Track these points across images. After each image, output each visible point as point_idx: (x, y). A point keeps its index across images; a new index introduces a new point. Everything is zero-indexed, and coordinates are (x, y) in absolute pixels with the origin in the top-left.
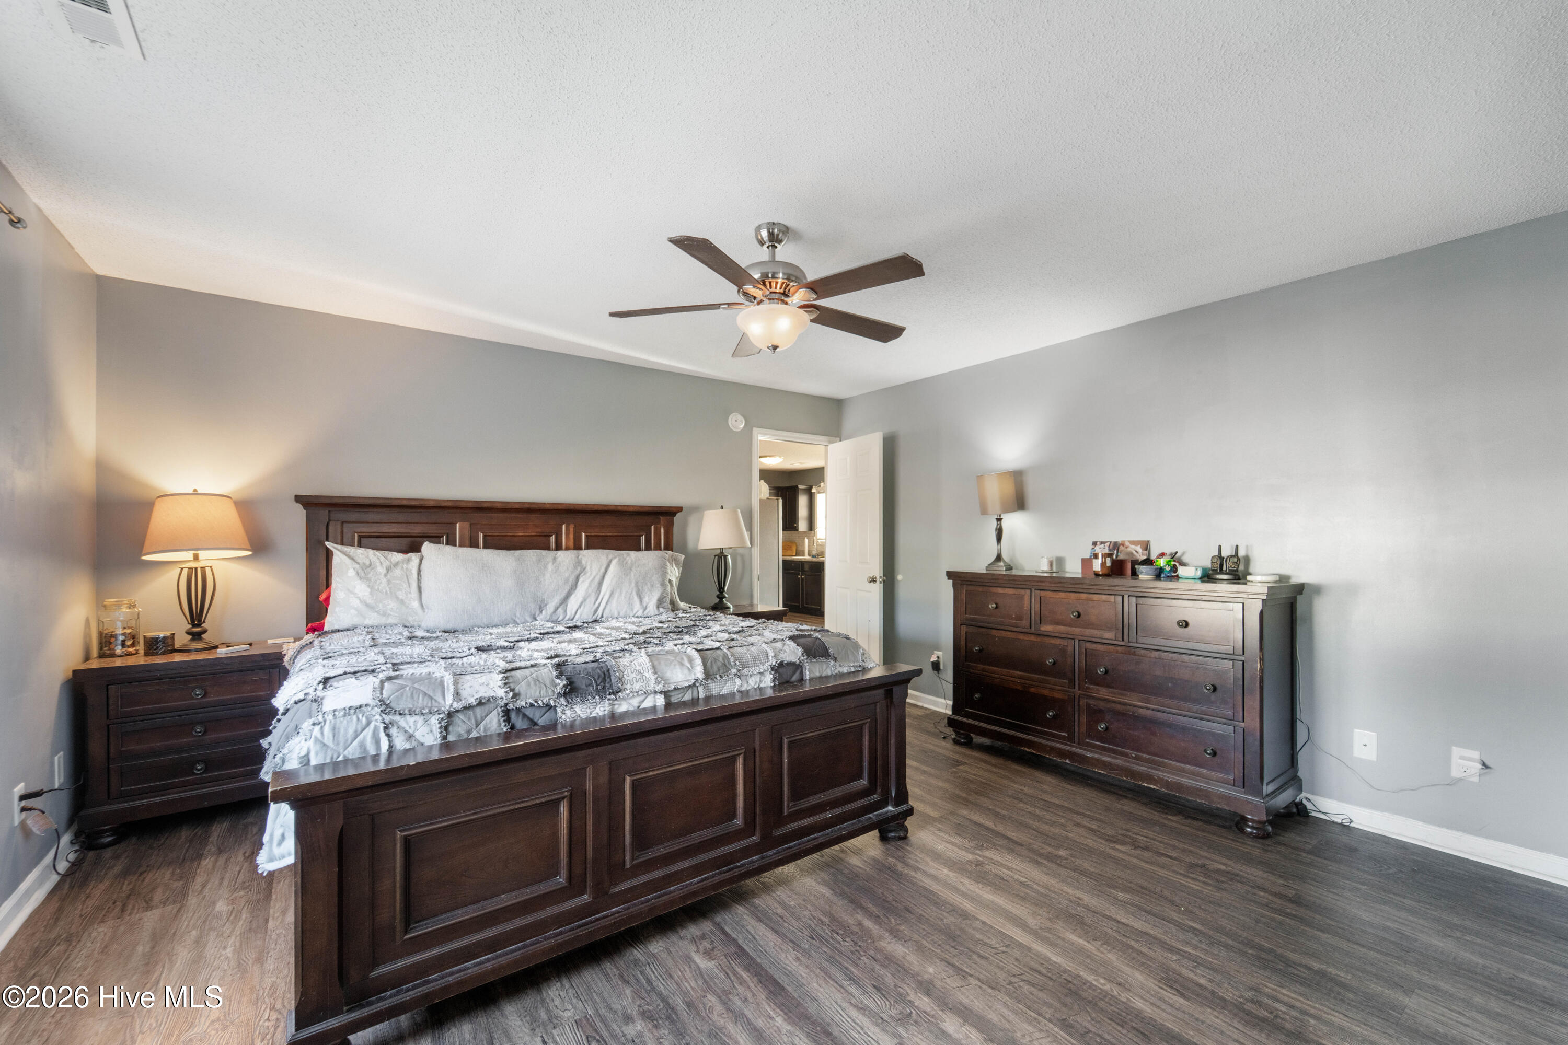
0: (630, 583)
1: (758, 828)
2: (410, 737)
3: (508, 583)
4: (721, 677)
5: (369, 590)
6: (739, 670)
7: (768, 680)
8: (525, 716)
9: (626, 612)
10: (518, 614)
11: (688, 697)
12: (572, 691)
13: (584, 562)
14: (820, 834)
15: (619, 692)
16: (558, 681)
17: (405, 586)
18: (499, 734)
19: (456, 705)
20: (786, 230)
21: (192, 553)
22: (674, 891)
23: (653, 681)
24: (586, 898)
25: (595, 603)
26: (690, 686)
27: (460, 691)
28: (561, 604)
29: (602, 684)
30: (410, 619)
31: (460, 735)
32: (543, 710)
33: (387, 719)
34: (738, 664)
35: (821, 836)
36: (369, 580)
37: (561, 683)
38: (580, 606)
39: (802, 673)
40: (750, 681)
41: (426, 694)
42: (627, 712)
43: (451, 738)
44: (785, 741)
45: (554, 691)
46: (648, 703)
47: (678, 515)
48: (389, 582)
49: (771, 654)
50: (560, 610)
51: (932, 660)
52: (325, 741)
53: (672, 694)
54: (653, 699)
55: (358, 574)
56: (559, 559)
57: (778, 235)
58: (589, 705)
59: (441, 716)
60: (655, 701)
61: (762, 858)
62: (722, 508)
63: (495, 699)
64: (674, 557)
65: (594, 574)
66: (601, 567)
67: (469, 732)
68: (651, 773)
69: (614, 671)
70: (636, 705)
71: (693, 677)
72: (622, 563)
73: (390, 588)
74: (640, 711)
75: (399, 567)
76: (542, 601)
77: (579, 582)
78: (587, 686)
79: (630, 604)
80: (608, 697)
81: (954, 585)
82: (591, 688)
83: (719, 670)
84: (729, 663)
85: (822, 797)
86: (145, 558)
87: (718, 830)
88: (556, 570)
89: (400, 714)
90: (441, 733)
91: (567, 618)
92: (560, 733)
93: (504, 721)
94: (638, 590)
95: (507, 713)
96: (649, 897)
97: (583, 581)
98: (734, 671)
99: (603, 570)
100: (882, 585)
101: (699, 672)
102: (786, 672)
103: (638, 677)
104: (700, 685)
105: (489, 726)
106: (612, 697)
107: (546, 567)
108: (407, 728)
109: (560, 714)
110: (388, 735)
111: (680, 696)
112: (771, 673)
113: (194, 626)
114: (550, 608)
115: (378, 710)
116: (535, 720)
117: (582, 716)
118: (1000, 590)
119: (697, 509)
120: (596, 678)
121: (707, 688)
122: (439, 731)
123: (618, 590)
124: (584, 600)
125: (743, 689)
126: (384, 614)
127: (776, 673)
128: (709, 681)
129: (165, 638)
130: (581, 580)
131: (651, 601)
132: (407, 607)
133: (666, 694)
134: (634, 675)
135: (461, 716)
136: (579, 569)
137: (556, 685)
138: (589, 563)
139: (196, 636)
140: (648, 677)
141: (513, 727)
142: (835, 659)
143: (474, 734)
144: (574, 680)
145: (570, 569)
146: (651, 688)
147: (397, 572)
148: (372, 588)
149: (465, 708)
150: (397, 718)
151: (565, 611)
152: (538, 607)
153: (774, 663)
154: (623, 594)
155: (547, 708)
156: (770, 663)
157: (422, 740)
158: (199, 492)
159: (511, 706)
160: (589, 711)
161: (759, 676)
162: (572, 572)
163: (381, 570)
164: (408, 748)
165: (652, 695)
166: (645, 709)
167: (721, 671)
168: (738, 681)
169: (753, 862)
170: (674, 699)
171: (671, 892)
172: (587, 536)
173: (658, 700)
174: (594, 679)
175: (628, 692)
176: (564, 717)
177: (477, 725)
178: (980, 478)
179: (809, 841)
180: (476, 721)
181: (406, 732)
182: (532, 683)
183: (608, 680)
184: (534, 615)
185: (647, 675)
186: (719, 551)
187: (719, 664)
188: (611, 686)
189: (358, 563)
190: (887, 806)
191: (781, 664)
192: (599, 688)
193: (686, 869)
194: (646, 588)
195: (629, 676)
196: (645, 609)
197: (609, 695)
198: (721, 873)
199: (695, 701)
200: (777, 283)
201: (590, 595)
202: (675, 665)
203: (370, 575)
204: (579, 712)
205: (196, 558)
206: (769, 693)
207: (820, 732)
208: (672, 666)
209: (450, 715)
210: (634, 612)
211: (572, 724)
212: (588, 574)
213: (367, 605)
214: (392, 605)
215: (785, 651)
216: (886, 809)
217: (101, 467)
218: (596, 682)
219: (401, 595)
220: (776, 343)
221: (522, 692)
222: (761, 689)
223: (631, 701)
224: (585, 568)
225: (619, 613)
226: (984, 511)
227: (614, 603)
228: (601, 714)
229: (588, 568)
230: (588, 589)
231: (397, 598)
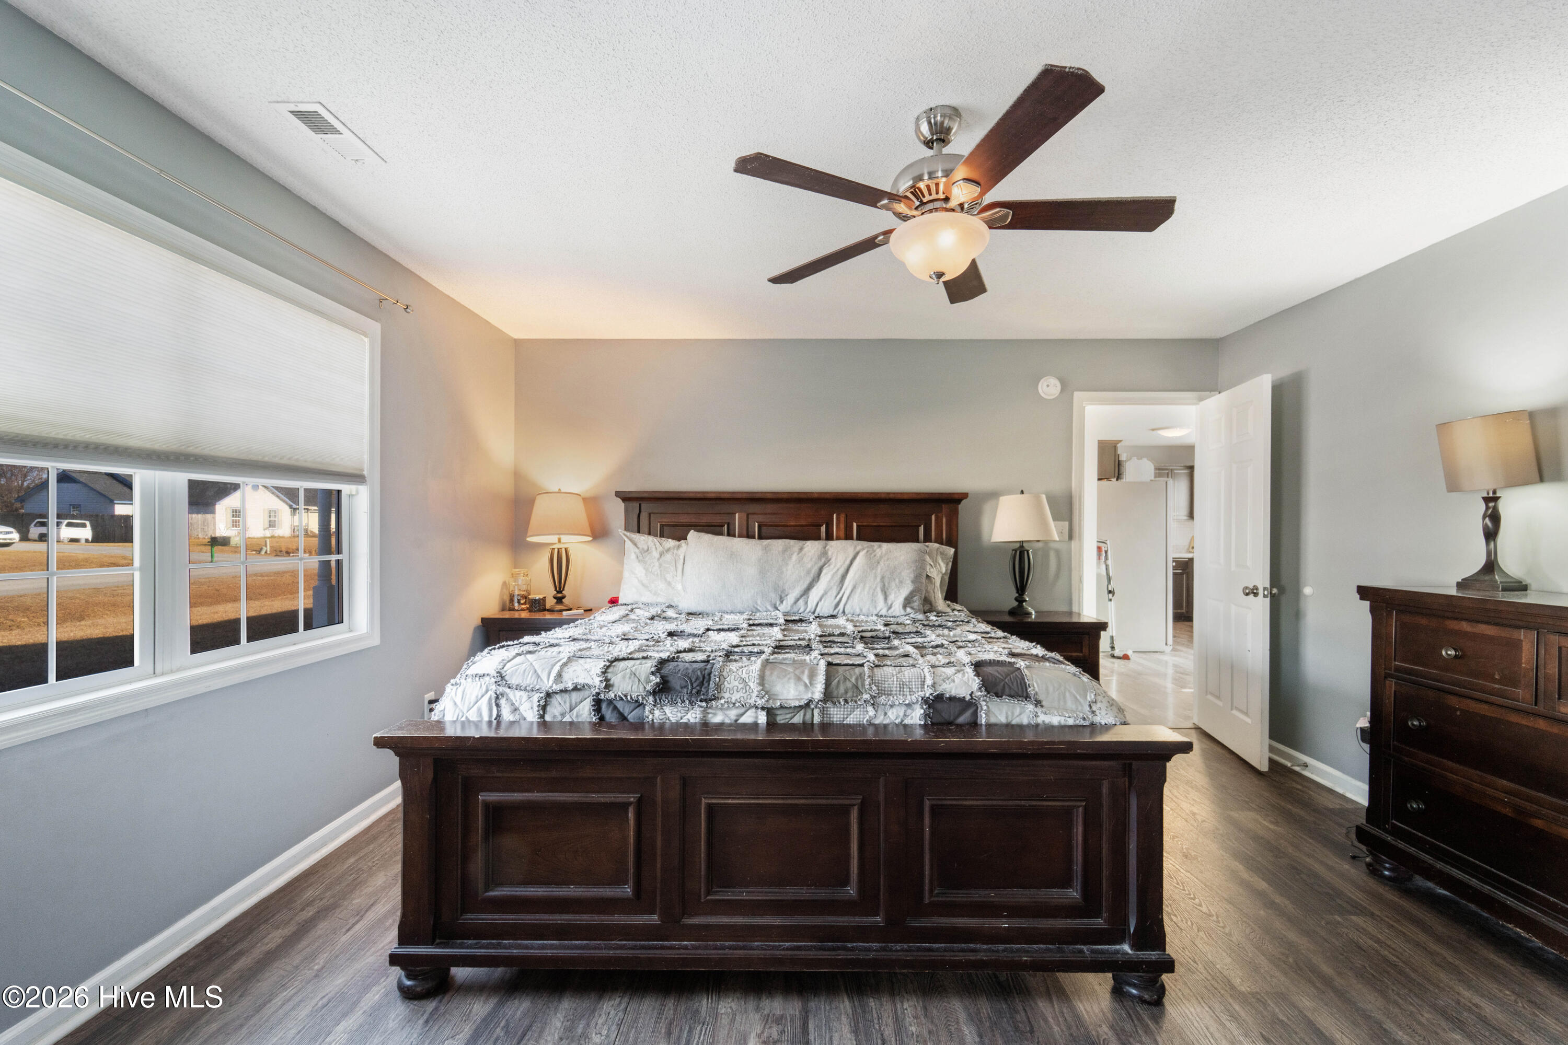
0: (876, 577)
1: (882, 908)
2: (516, 710)
3: (751, 571)
4: (846, 701)
5: (644, 571)
6: (873, 697)
7: (916, 716)
8: (615, 708)
9: (869, 609)
10: (759, 602)
11: (798, 719)
12: (663, 690)
13: (830, 553)
14: (985, 947)
15: (713, 700)
16: (653, 678)
17: (673, 569)
18: (590, 722)
19: (557, 687)
20: (955, 112)
21: (557, 536)
22: (758, 948)
23: (755, 693)
24: (655, 918)
25: (836, 597)
26: (801, 707)
27: (564, 674)
28: (801, 596)
29: (698, 688)
30: (675, 600)
31: (555, 717)
32: (633, 706)
33: (501, 689)
34: (874, 688)
35: (985, 951)
36: (645, 563)
37: (656, 679)
38: (821, 599)
39: (975, 714)
40: (890, 713)
41: (535, 671)
42: (722, 724)
43: (548, 718)
44: (927, 804)
45: (645, 688)
46: (747, 718)
47: (963, 502)
48: (660, 565)
49: (929, 681)
50: (801, 602)
51: (1358, 725)
52: (456, 701)
53: (778, 712)
54: (754, 715)
55: (637, 557)
56: (806, 550)
57: (942, 123)
58: (680, 709)
59: (542, 695)
60: (757, 717)
61: (884, 949)
62: (1022, 492)
63: (589, 686)
64: (941, 550)
65: (838, 565)
66: (846, 559)
67: (563, 715)
68: (730, 801)
69: (715, 676)
70: (734, 718)
71: (809, 696)
72: (869, 556)
73: (661, 571)
74: (737, 726)
75: (670, 553)
76: (783, 591)
77: (822, 574)
78: (682, 688)
79: (874, 601)
80: (699, 703)
81: (1373, 610)
82: (685, 690)
83: (846, 692)
84: (863, 685)
85: (992, 895)
86: (529, 539)
87: (822, 893)
88: (800, 560)
89: (509, 688)
90: (538, 711)
91: (808, 610)
92: (648, 735)
93: (594, 710)
94: (884, 585)
95: (598, 703)
96: (727, 943)
97: (826, 574)
98: (866, 696)
99: (848, 562)
100: (1268, 600)
101: (818, 692)
102: (947, 713)
103: (740, 686)
104: (816, 707)
105: (581, 712)
106: (704, 704)
107: (790, 557)
108: (514, 702)
109: (647, 713)
110: (498, 705)
111: (788, 716)
112: (922, 708)
113: (558, 592)
114: (790, 599)
115: (493, 680)
116: (626, 715)
117: (671, 719)
118: (1466, 626)
119: (994, 495)
120: (693, 680)
121: (823, 712)
122: (537, 709)
123: (862, 585)
124: (825, 593)
125: (877, 722)
126: (656, 594)
127: (929, 707)
128: (829, 705)
129: (539, 600)
130: (824, 571)
131: (898, 598)
132: (673, 588)
133: (770, 712)
134: (736, 683)
135: (558, 696)
136: (823, 560)
137: (648, 681)
138: (835, 554)
139: (559, 600)
140: (752, 687)
141: (602, 718)
142: (1038, 703)
143: (567, 719)
144: (670, 679)
145: (814, 560)
146: (752, 702)
147: (668, 557)
148: (647, 570)
149: (561, 691)
150: (507, 690)
151: (807, 603)
152: (778, 597)
153: (927, 695)
154: (867, 589)
155: (637, 704)
156: (922, 694)
157: (525, 715)
158: (563, 491)
159: (602, 696)
160: (679, 715)
161: (903, 708)
162: (816, 563)
163: (656, 554)
164: (511, 720)
165: (753, 710)
166: (744, 725)
167: (850, 694)
168: (871, 711)
169: (869, 950)
170: (781, 719)
171: (752, 948)
172: (858, 526)
173: (760, 717)
174: (691, 681)
175: (722, 701)
176: (651, 716)
177: (571, 710)
178: (1443, 427)
179: (963, 950)
180: (571, 706)
181: (513, 704)
182: (628, 676)
183: (706, 685)
184: (775, 605)
185: (751, 684)
186: (1018, 545)
187: (849, 685)
188: (707, 691)
189: (638, 548)
190: (1120, 943)
191: (939, 698)
192: (694, 691)
193: (779, 927)
194: (893, 584)
195: (732, 682)
196: (890, 608)
197: (701, 701)
198: (821, 949)
199: (807, 727)
200: (937, 185)
201: (831, 588)
202: (789, 679)
203: (647, 559)
204: (669, 715)
205: (559, 540)
206: (919, 734)
207: (990, 803)
208: (786, 679)
209: (549, 695)
210: (878, 609)
211: (662, 726)
212: (832, 566)
213: (643, 585)
214: (661, 585)
215: (954, 681)
216: (1118, 947)
217: (517, 475)
218: (692, 685)
219: (669, 577)
220: (940, 269)
221: (616, 684)
222: (905, 726)
223: (728, 712)
224: (830, 560)
225: (861, 610)
226: (1453, 485)
227: (856, 597)
228: (692, 721)
229: (833, 560)
230: (830, 581)
231: (666, 580)
